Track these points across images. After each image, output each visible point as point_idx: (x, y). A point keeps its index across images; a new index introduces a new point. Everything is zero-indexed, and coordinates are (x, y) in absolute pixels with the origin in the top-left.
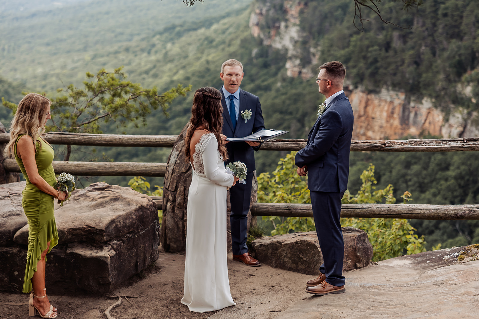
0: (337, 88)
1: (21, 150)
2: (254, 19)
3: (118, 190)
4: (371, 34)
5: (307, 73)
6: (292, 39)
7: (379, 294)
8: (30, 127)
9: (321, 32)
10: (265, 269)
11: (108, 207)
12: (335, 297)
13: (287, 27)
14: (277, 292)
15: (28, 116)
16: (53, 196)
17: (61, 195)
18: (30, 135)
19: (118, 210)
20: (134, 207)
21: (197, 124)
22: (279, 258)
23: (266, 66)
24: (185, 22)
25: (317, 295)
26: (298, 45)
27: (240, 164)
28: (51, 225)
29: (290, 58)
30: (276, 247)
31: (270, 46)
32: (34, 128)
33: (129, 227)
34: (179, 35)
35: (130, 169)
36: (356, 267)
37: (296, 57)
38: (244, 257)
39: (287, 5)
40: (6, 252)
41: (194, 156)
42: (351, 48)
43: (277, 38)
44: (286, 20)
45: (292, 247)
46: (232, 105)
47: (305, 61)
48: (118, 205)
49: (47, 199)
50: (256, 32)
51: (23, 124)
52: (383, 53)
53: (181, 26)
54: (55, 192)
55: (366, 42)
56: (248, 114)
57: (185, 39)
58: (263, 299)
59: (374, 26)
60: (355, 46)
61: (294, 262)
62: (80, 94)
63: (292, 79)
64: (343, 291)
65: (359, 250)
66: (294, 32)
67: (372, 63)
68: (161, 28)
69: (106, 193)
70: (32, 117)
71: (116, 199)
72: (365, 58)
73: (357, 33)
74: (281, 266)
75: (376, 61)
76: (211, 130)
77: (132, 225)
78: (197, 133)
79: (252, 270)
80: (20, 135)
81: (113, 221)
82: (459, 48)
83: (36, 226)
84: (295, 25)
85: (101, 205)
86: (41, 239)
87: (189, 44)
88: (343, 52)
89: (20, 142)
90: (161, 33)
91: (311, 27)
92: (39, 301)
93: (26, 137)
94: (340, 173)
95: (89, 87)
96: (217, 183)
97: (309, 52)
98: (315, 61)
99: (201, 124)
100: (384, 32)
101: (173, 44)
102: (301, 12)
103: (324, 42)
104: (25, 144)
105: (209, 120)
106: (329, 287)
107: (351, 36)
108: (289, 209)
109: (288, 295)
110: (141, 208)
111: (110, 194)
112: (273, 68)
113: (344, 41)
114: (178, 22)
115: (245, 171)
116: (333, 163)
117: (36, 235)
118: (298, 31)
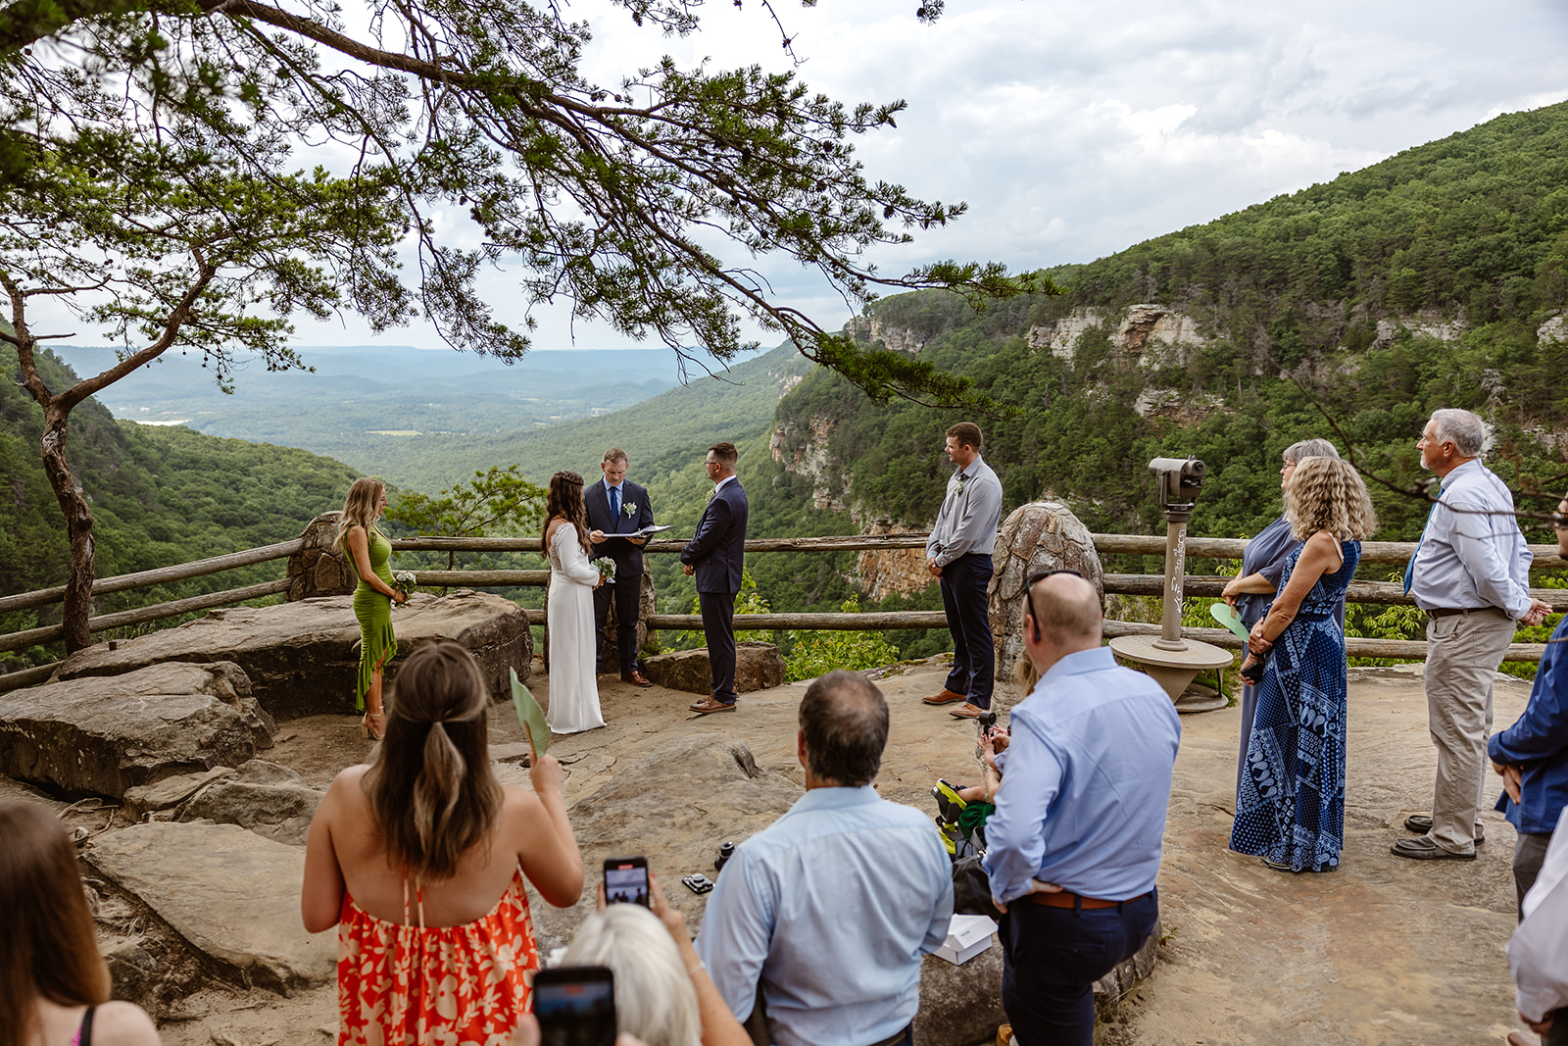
0: (728, 472)
1: (352, 543)
2: (774, 440)
3: (482, 597)
4: (913, 457)
5: (838, 505)
6: (819, 463)
7: (774, 713)
8: (363, 516)
9: (853, 456)
10: (657, 689)
11: (466, 615)
12: (722, 715)
13: (813, 450)
14: (661, 713)
15: (359, 504)
16: (390, 597)
17: (400, 597)
18: (363, 525)
19: (476, 617)
20: (495, 615)
21: (553, 512)
22: (671, 676)
23: (788, 496)
24: (691, 445)
25: (704, 713)
26: (827, 471)
27: (606, 560)
28: (387, 631)
29: (818, 487)
30: (668, 663)
31: (793, 473)
32: (368, 517)
33: (488, 638)
34: (686, 460)
35: (509, 577)
36: (763, 687)
37: (824, 486)
38: (633, 676)
39: (814, 424)
40: (343, 667)
41: (550, 550)
42: (889, 474)
43: (802, 463)
44: (813, 442)
45: (685, 662)
46: (614, 498)
47: (836, 491)
48: (477, 612)
49: (382, 599)
50: (777, 455)
51: (353, 513)
52: (928, 480)
53: (687, 449)
54: (392, 592)
55: (908, 467)
56: (632, 508)
57: (692, 466)
58: (641, 720)
59: (917, 449)
60: (894, 472)
61: (687, 680)
62: (467, 496)
63: (821, 512)
64: (734, 710)
65: (767, 666)
66: (821, 456)
67: (914, 493)
68: (663, 452)
69: (466, 600)
70: (364, 506)
71: (476, 606)
72: (906, 485)
73: (897, 456)
74: (674, 685)
75: (919, 489)
76: (570, 520)
77: (492, 635)
78: (553, 523)
79: (639, 690)
80: (350, 526)
81: (467, 630)
82: (1018, 473)
83: (369, 630)
84: (822, 448)
85: (458, 613)
86: (375, 647)
87: (697, 471)
88: (879, 479)
89: (351, 533)
90: (663, 459)
91: (842, 450)
92: (373, 721)
93: (358, 527)
94: (731, 571)
95: (479, 489)
96: (577, 581)
97: (840, 479)
98: (847, 491)
99: (558, 513)
100: (929, 456)
101: (678, 470)
102: (831, 432)
103: (857, 467)
104: (357, 535)
105: (567, 508)
106: (717, 704)
107: (889, 459)
108: (688, 621)
109: (672, 716)
110: (505, 616)
111: (471, 601)
112: (797, 500)
113: (881, 467)
114: (683, 445)
115: (614, 569)
116: (722, 559)
117: (369, 642)
118: (827, 455)
